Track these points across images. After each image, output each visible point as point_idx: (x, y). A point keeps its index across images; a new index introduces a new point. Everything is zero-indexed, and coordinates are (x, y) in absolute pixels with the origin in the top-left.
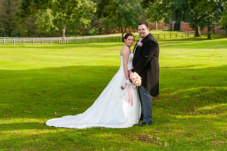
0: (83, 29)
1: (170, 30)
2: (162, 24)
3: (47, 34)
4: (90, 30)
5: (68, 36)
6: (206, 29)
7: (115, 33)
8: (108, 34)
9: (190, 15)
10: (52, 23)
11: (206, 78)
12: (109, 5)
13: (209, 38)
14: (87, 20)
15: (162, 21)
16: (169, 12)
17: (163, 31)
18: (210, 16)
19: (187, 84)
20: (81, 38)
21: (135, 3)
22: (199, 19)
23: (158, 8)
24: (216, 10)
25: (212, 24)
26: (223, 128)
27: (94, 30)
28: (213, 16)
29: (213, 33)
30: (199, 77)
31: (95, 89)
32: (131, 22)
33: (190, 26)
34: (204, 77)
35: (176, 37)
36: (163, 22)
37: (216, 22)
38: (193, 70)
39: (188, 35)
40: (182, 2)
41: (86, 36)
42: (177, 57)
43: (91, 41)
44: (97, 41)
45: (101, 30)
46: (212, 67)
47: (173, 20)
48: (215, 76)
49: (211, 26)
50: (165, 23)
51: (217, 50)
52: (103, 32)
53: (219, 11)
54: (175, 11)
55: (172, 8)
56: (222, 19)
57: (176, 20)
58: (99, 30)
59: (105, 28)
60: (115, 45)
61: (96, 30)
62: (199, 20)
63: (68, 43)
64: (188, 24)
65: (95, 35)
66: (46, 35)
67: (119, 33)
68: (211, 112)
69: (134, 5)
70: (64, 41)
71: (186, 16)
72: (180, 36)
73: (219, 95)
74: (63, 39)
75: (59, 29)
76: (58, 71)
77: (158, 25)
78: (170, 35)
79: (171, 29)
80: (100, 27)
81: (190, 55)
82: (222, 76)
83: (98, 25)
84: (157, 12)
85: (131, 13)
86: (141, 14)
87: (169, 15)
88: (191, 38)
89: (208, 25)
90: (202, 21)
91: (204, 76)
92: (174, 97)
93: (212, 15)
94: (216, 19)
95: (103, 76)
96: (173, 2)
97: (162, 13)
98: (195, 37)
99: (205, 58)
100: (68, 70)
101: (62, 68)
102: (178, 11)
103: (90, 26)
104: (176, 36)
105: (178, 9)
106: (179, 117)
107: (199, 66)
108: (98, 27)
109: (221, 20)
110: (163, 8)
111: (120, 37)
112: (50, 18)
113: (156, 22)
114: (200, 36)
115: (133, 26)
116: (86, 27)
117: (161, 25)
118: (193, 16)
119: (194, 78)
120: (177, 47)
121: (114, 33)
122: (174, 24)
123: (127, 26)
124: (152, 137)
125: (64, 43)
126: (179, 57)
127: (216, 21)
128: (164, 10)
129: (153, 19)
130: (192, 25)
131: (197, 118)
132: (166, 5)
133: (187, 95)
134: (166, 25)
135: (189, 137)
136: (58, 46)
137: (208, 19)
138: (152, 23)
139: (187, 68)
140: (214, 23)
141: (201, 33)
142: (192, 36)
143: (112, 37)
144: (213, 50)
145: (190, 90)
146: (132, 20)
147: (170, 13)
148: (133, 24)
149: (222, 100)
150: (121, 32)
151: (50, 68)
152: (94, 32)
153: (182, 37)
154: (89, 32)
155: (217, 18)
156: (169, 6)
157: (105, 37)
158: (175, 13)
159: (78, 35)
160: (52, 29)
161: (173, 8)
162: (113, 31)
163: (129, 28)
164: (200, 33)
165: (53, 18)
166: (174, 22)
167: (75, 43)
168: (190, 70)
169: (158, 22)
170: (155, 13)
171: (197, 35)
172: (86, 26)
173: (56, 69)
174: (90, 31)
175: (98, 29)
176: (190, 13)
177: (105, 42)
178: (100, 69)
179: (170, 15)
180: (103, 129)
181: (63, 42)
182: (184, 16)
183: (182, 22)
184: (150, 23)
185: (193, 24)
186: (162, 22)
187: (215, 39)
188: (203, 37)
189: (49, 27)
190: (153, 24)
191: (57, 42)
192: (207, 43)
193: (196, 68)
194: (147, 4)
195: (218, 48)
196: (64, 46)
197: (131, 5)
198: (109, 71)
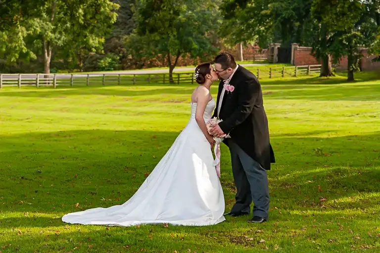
0: (86, 56)
1: (270, 61)
2: (253, 48)
3: (10, 67)
4: (101, 59)
5: (55, 71)
6: (344, 60)
7: (155, 66)
8: (140, 67)
9: (312, 30)
10: (23, 42)
11: (343, 152)
12: (160, 11)
13: (351, 79)
14: (97, 38)
15: (253, 43)
16: (269, 24)
17: (253, 63)
18: (353, 32)
19: (307, 163)
20: (83, 75)
21: (198, 5)
22: (330, 38)
23: (246, 15)
24: (365, 22)
25: (357, 51)
26: (371, 229)
27: (110, 60)
28: (359, 34)
29: (359, 69)
30: (330, 152)
31: (134, 169)
32: (189, 43)
33: (311, 54)
34: (340, 152)
35: (283, 76)
36: (255, 45)
37: (366, 46)
38: (318, 139)
39: (308, 71)
40: (296, 4)
41: (92, 71)
42: (286, 116)
43: (104, 82)
44: (117, 82)
45: (124, 60)
46: (356, 136)
47: (274, 41)
48: (360, 151)
49: (355, 53)
50: (260, 46)
51: (367, 102)
52: (129, 63)
53: (371, 23)
54: (280, 20)
55: (274, 16)
56: (378, 41)
57: (281, 41)
58: (120, 59)
59: (133, 56)
60: (157, 90)
61: (114, 60)
62: (331, 41)
63: (56, 85)
64: (308, 50)
65: (111, 70)
66: (7, 68)
67: (163, 66)
68: (351, 206)
69: (195, 8)
70: (47, 82)
71: (303, 33)
72: (290, 74)
73: (367, 180)
74: (45, 77)
75: (37, 55)
76: (51, 139)
77: (244, 51)
78: (270, 72)
79: (273, 59)
80: (123, 53)
81: (312, 112)
82: (374, 151)
83: (119, 48)
84: (242, 24)
85: (189, 25)
86: (210, 27)
87: (267, 31)
88: (312, 79)
89: (350, 51)
90: (336, 43)
91: (339, 149)
92: (284, 184)
93: (358, 30)
94: (366, 40)
95: (143, 149)
96: (277, 4)
97: (252, 26)
98: (321, 76)
99: (342, 118)
100: (71, 138)
101: (58, 134)
102: (286, 21)
103: (103, 51)
104: (283, 73)
105: (287, 17)
106: (295, 212)
107: (330, 133)
108: (118, 54)
109: (376, 42)
110: (255, 15)
111: (164, 74)
112: (19, 32)
113: (240, 44)
114: (332, 74)
115: (193, 51)
116: (93, 52)
117: (251, 50)
118: (318, 32)
119: (320, 153)
120: (285, 96)
121: (151, 66)
122: (278, 48)
123: (181, 51)
124: (252, 239)
125: (47, 85)
126: (290, 115)
127: (365, 42)
128: (257, 20)
129: (234, 37)
130: (315, 52)
131: (327, 215)
132: (262, 10)
133: (308, 180)
134: (260, 51)
135: (315, 239)
136: (35, 92)
137: (349, 40)
138: (232, 46)
139: (306, 137)
140: (361, 47)
141: (334, 69)
142: (316, 74)
143: (149, 74)
144: (359, 103)
145: (313, 171)
146: (190, 39)
147: (270, 27)
148: (193, 47)
149: (371, 187)
150: (168, 64)
151: (33, 133)
152: (109, 63)
153: (295, 76)
154: (99, 64)
155: (368, 37)
156: (268, 12)
157: (134, 75)
158: (280, 26)
159: (75, 70)
160: (23, 55)
161: (277, 15)
162: (151, 62)
163: (183, 57)
164: (331, 69)
165: (25, 33)
166: (278, 45)
167: (71, 86)
168: (313, 139)
169: (245, 44)
170: (238, 25)
171: (326, 72)
172: (94, 50)
173: (47, 136)
174: (102, 61)
175: (118, 58)
176: (312, 26)
177: (134, 84)
178: (135, 137)
179: (271, 30)
180: (167, 226)
181: (45, 83)
182: (299, 32)
183: (295, 46)
184: (227, 47)
185: (318, 49)
186: (252, 45)
187: (364, 81)
188: (337, 77)
189: (16, 52)
190: (234, 48)
191: (33, 84)
192: (346, 90)
193: (325, 136)
194: (232, 11)
195: (368, 99)
196: (49, 92)
197: (189, 9)
198: (153, 139)
